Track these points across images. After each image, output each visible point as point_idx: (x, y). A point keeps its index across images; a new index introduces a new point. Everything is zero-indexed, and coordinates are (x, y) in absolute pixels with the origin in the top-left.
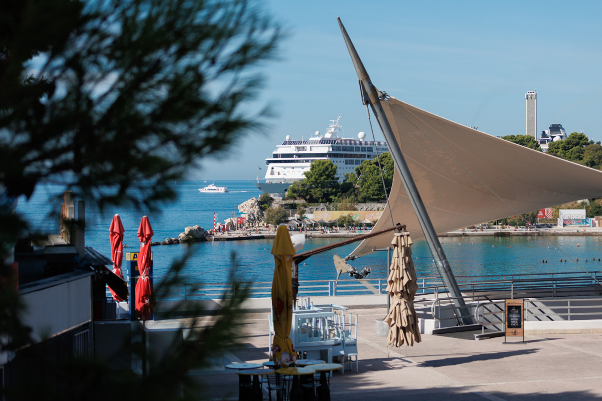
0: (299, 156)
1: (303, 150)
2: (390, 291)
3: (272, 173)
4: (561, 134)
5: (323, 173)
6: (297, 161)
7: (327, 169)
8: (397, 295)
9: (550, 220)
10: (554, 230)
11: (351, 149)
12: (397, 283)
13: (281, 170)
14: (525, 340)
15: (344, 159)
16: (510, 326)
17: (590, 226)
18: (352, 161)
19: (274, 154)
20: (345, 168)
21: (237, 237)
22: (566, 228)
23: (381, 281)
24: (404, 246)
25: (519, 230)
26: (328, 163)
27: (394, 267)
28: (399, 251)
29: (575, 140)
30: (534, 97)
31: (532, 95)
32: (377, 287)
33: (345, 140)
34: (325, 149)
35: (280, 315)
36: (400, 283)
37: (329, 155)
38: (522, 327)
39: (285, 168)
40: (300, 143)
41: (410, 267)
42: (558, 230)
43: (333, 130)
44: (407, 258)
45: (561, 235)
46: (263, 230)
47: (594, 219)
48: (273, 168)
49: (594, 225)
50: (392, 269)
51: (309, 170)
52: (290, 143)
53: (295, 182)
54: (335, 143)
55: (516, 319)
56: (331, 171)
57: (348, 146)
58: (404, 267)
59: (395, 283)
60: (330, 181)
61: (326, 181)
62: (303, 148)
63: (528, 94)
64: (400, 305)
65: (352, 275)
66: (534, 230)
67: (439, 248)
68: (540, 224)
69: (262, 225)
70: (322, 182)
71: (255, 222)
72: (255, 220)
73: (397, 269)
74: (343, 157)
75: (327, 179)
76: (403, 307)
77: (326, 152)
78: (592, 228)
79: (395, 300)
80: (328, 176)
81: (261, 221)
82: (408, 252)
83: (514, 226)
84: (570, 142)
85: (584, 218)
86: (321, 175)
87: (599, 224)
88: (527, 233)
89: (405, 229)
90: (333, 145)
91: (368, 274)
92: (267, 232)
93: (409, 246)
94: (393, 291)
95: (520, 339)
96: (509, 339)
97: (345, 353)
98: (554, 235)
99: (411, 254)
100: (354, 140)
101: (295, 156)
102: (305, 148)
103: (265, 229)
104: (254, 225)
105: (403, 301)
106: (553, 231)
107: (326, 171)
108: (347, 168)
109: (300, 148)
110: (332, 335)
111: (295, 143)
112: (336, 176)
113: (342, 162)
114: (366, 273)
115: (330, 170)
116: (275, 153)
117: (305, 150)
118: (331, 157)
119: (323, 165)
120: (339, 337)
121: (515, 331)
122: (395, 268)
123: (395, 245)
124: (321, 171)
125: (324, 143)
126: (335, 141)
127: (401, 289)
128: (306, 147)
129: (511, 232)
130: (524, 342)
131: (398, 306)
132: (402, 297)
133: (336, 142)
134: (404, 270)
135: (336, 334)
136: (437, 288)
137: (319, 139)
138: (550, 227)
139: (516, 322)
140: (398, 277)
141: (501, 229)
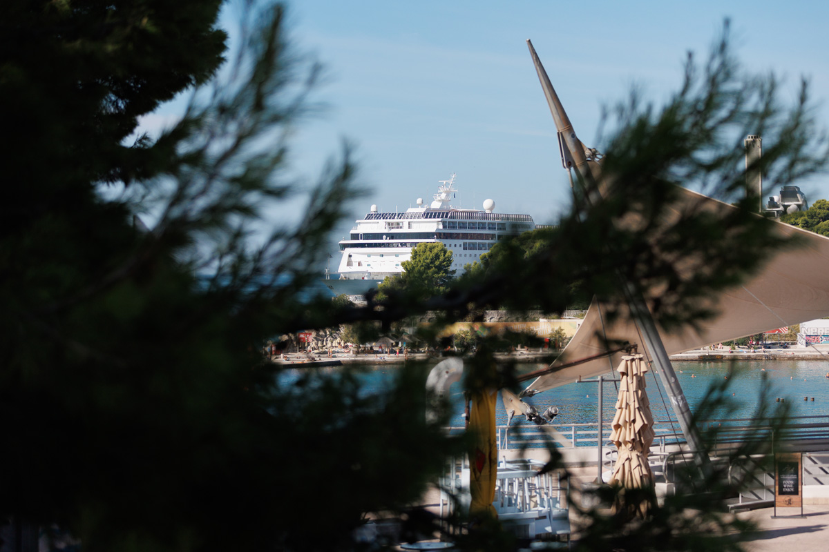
0: (392, 236)
1: (398, 228)
2: (616, 440)
3: (349, 264)
4: (798, 201)
5: (431, 263)
6: (388, 245)
7: (437, 257)
8: (626, 445)
9: (786, 336)
10: (791, 351)
11: (472, 226)
12: (626, 428)
13: (363, 259)
14: (804, 513)
15: (461, 242)
16: (782, 493)
18: (474, 244)
19: (352, 234)
20: (463, 255)
21: (300, 362)
22: (810, 348)
23: (575, 427)
24: (636, 375)
25: (738, 352)
26: (439, 248)
27: (621, 405)
28: (630, 381)
29: (822, 211)
30: (758, 144)
32: (568, 437)
33: (463, 212)
34: (433, 226)
35: (480, 472)
36: (630, 429)
37: (439, 235)
38: (800, 493)
39: (369, 255)
40: (393, 216)
41: (644, 405)
42: (798, 351)
43: (443, 196)
44: (640, 392)
45: (803, 359)
46: (338, 352)
48: (350, 256)
50: (619, 408)
51: (409, 259)
52: (378, 216)
53: (387, 277)
54: (446, 217)
55: (792, 482)
56: (444, 261)
57: (468, 221)
58: (637, 406)
59: (623, 428)
60: (442, 277)
61: (436, 276)
62: (398, 224)
64: (630, 461)
65: (530, 420)
66: (761, 352)
67: (673, 378)
68: (770, 342)
69: (337, 345)
70: (429, 278)
71: (327, 340)
72: (326, 336)
73: (626, 409)
74: (458, 239)
75: (438, 273)
76: (635, 462)
77: (433, 230)
79: (625, 452)
80: (439, 268)
81: (336, 338)
82: (641, 383)
83: (729, 345)
84: (815, 215)
86: (428, 267)
88: (749, 357)
89: (636, 350)
90: (445, 219)
91: (555, 417)
92: (346, 355)
93: (642, 375)
94: (620, 440)
95: (797, 511)
96: (780, 511)
97: (552, 529)
98: (792, 359)
99: (645, 386)
100: (476, 213)
101: (384, 237)
102: (401, 225)
103: (343, 350)
104: (325, 344)
105: (634, 454)
106: (791, 353)
107: (436, 260)
108: (465, 255)
109: (392, 224)
110: (532, 504)
111: (384, 216)
112: (451, 268)
113: (458, 246)
114: (552, 416)
115: (442, 258)
116: (353, 231)
117: (401, 228)
118: (440, 238)
119: (431, 249)
120: (544, 507)
121: (790, 500)
122: (624, 406)
123: (623, 374)
124: (428, 261)
125: (430, 217)
126: (447, 214)
127: (632, 437)
128: (402, 222)
129: (724, 354)
130: (803, 516)
131: (628, 461)
132: (633, 448)
133: (449, 215)
134: (637, 410)
135: (539, 502)
136: (663, 438)
137: (422, 210)
138: (786, 347)
139: (791, 486)
140: (627, 420)
141: (710, 351)
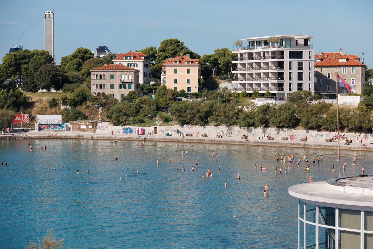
4: (106, 54)
9: (27, 125)
10: (30, 134)
17: (64, 131)
22: (41, 132)
29: (80, 54)
30: (52, 16)
31: (50, 15)
47: (68, 124)
49: (68, 129)
63: (46, 14)
68: (17, 128)
78: (66, 132)
84: (76, 56)
85: (60, 123)
87: (73, 128)
138: (26, 131)
